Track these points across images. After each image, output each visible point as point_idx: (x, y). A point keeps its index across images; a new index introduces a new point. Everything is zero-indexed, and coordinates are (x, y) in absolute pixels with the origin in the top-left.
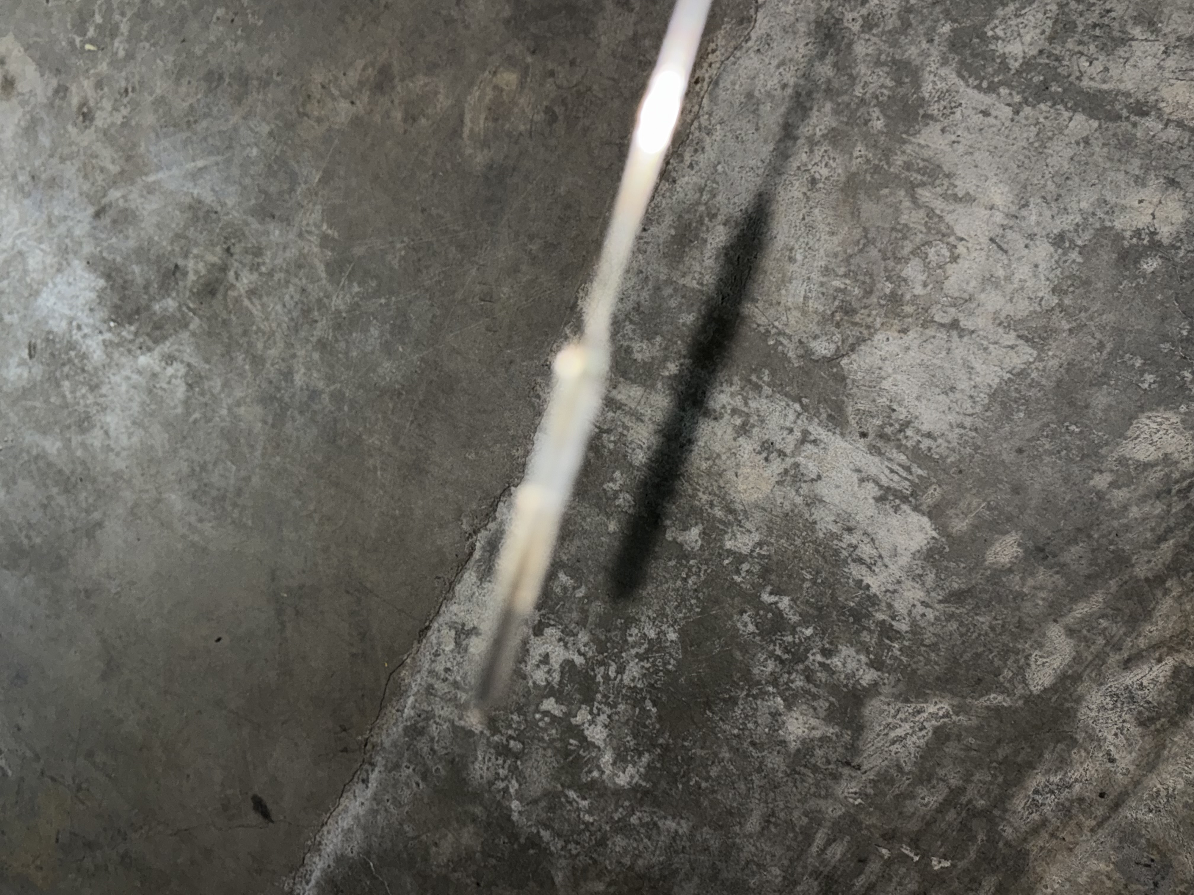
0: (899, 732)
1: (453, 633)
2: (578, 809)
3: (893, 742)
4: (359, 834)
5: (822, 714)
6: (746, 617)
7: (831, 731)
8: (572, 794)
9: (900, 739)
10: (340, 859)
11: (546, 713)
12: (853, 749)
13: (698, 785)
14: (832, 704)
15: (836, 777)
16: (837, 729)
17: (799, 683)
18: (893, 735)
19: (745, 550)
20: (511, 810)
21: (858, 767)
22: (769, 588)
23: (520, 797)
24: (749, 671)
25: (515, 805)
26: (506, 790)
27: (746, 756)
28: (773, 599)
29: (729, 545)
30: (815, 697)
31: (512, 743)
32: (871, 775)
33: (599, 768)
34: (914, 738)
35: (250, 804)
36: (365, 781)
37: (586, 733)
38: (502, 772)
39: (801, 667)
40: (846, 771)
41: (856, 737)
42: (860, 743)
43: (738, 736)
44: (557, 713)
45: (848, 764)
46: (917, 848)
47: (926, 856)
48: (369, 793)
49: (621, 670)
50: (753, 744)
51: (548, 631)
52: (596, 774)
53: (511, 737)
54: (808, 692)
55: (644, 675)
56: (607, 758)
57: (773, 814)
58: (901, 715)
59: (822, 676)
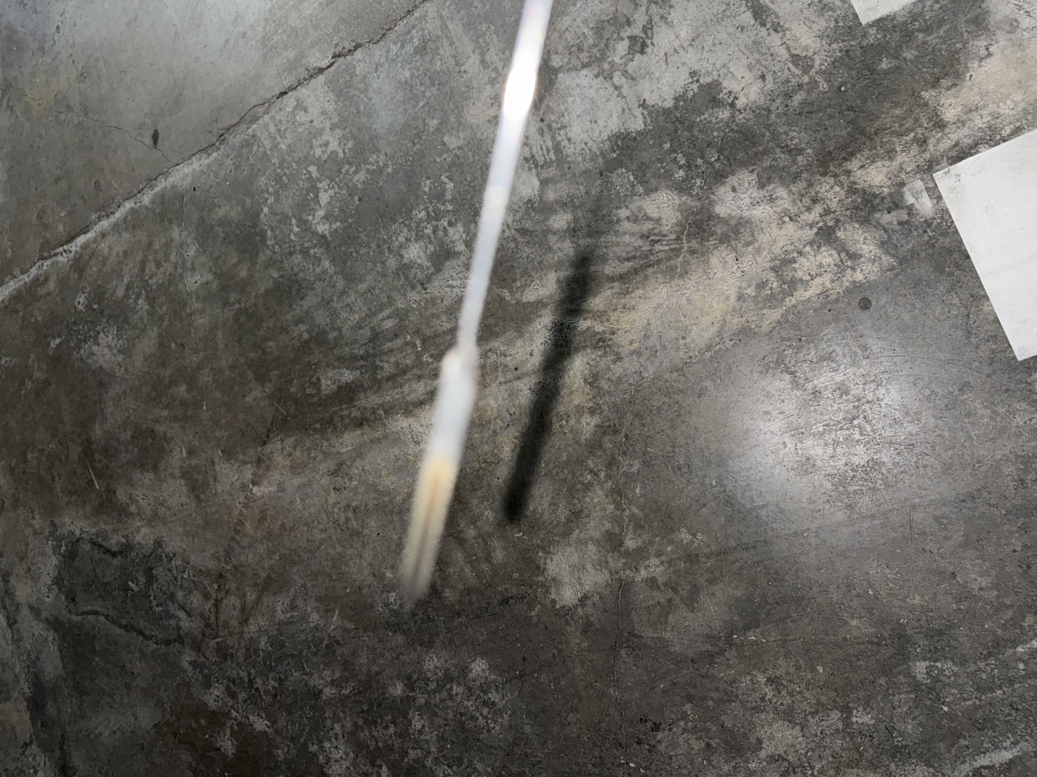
0: (454, 283)
1: (295, 103)
2: (291, 231)
3: (448, 286)
4: (189, 179)
5: (428, 252)
6: (428, 182)
7: (426, 263)
8: (294, 221)
9: (452, 287)
10: (173, 187)
11: (309, 172)
12: (429, 279)
13: (352, 253)
14: (435, 251)
15: (413, 287)
16: (429, 264)
17: (428, 231)
18: (450, 282)
19: (452, 147)
20: (262, 211)
21: (425, 289)
22: (448, 174)
23: (270, 208)
24: (411, 210)
25: (266, 210)
26: (266, 199)
27: (382, 253)
28: (446, 180)
29: (446, 139)
30: (431, 242)
31: (284, 178)
32: (428, 296)
33: (314, 215)
34: (458, 290)
35: (151, 132)
36: (209, 155)
37: (320, 194)
38: (271, 190)
39: (435, 223)
40: (419, 288)
41: (433, 274)
42: (434, 278)
43: (385, 240)
44: (314, 175)
45: (422, 284)
46: (423, 344)
47: (424, 350)
48: (207, 161)
49: (356, 172)
50: (389, 248)
51: (337, 131)
52: (310, 218)
53: (285, 174)
54: (429, 238)
55: (364, 182)
56: (321, 213)
57: (374, 288)
58: (460, 275)
59: (441, 233)
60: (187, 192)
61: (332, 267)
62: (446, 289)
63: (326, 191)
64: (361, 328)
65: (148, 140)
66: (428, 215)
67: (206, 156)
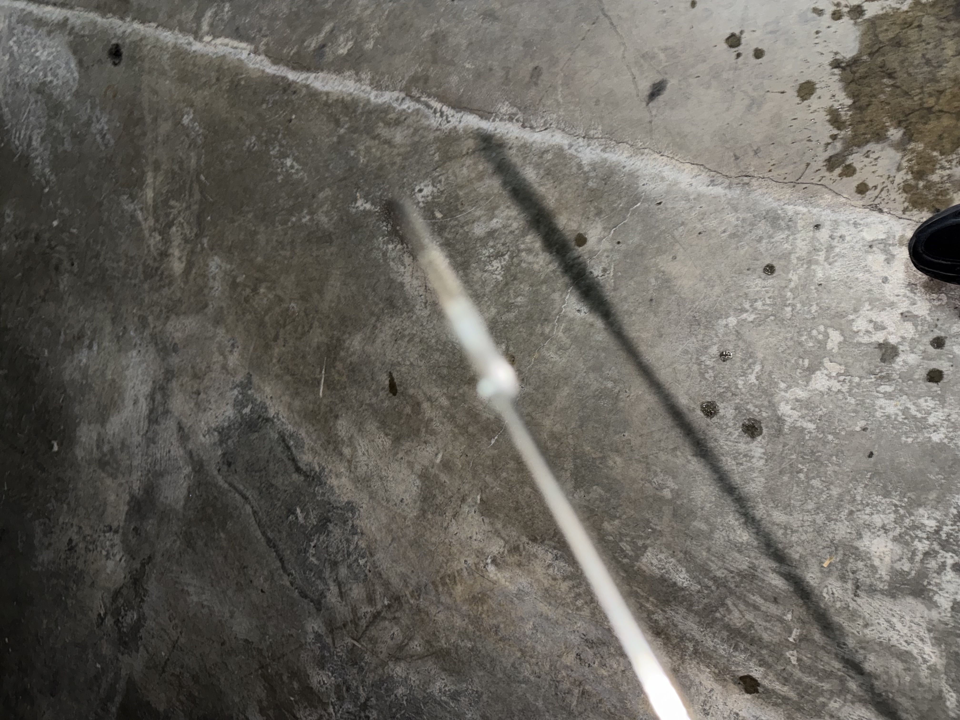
60: (646, 200)
61: (762, 462)
62: (882, 621)
63: (829, 376)
64: (740, 551)
65: (645, 86)
66: (937, 532)
67: (707, 180)
